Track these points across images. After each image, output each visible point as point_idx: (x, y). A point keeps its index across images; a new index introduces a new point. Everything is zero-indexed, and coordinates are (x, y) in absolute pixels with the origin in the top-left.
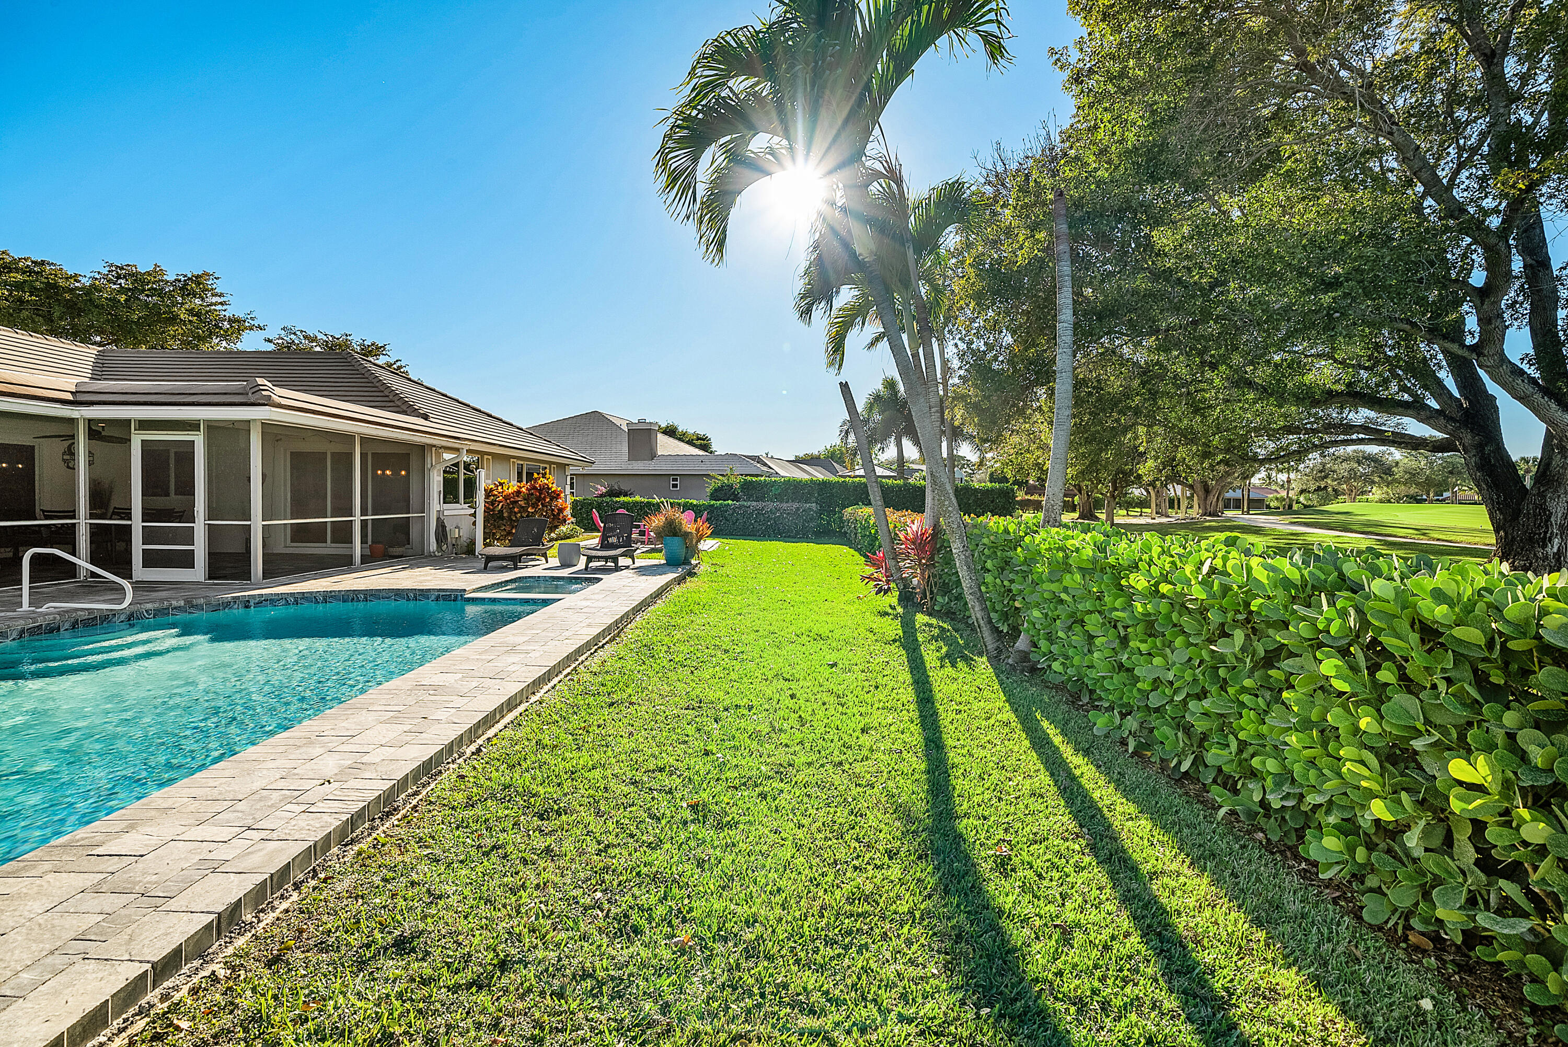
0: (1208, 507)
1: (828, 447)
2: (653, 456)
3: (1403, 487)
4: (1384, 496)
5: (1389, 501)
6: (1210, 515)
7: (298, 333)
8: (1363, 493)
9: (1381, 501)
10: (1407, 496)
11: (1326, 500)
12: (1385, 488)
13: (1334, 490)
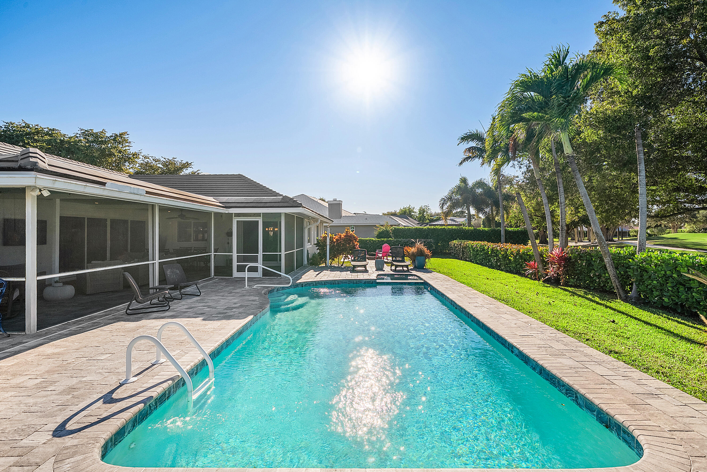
0: (608, 237)
1: (402, 209)
2: (340, 217)
3: (701, 224)
4: (691, 229)
5: (694, 232)
6: (609, 241)
7: (150, 158)
8: (681, 228)
9: (689, 232)
10: (703, 229)
11: (662, 231)
12: (692, 225)
13: (665, 226)
